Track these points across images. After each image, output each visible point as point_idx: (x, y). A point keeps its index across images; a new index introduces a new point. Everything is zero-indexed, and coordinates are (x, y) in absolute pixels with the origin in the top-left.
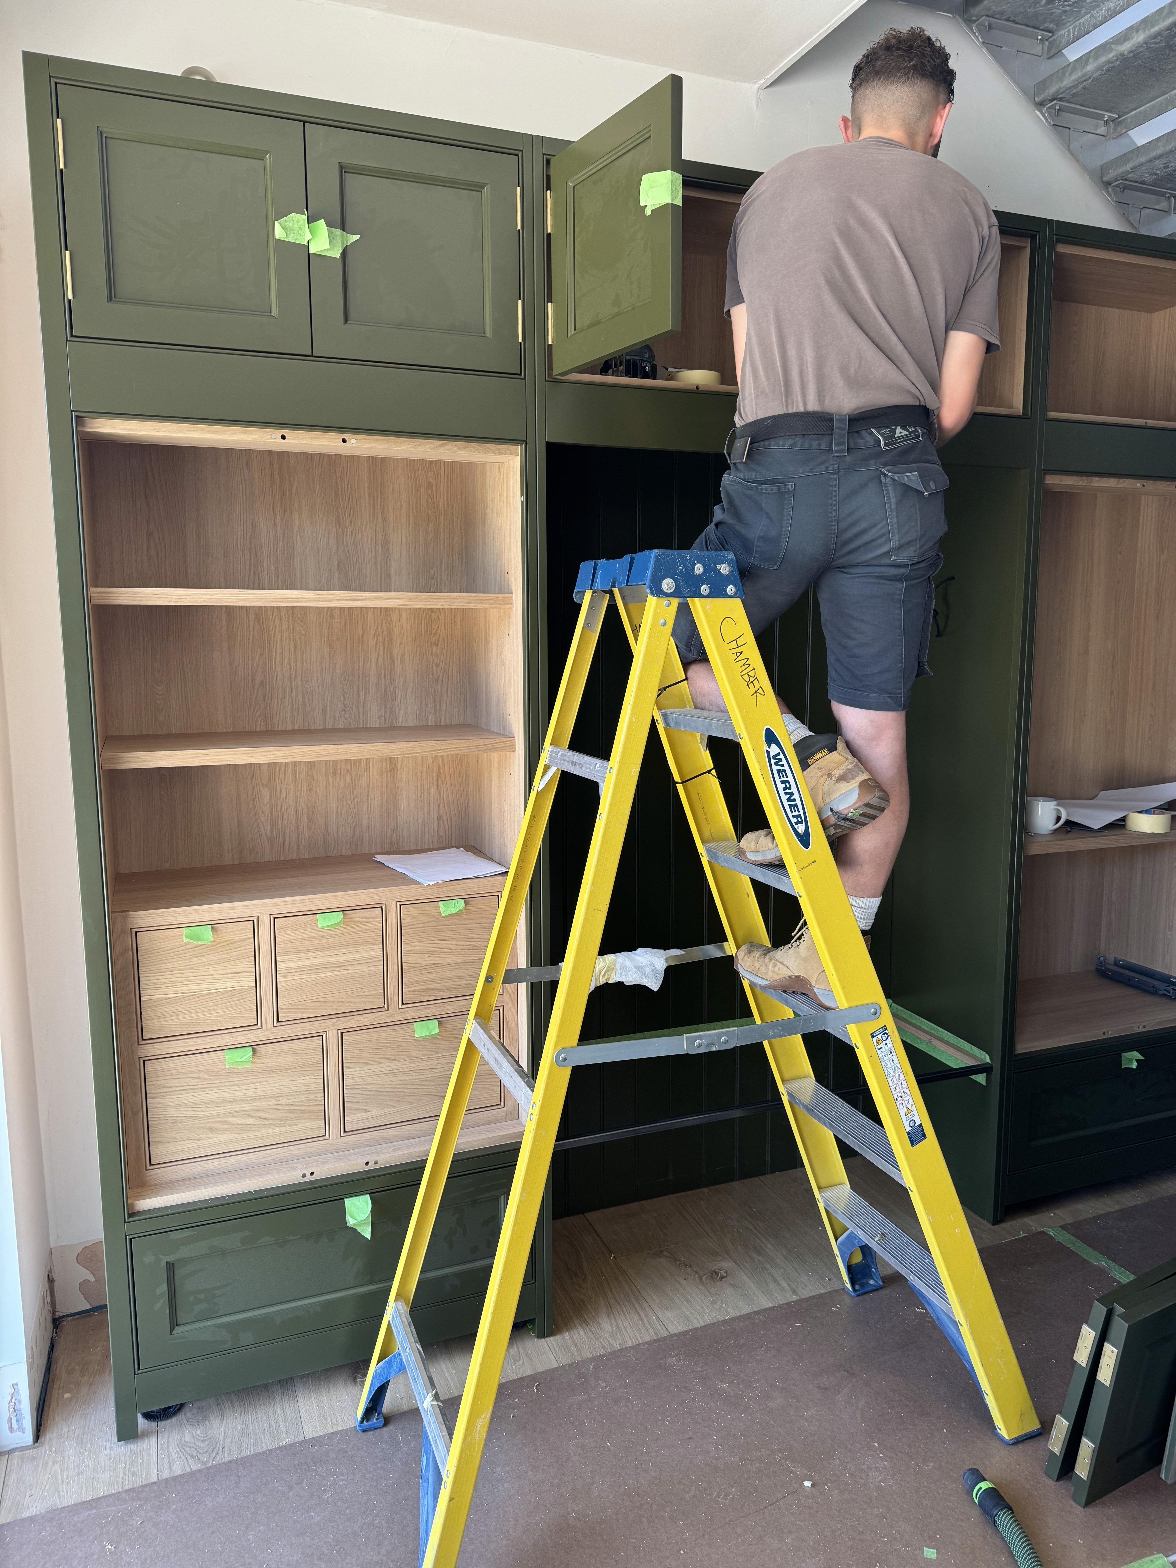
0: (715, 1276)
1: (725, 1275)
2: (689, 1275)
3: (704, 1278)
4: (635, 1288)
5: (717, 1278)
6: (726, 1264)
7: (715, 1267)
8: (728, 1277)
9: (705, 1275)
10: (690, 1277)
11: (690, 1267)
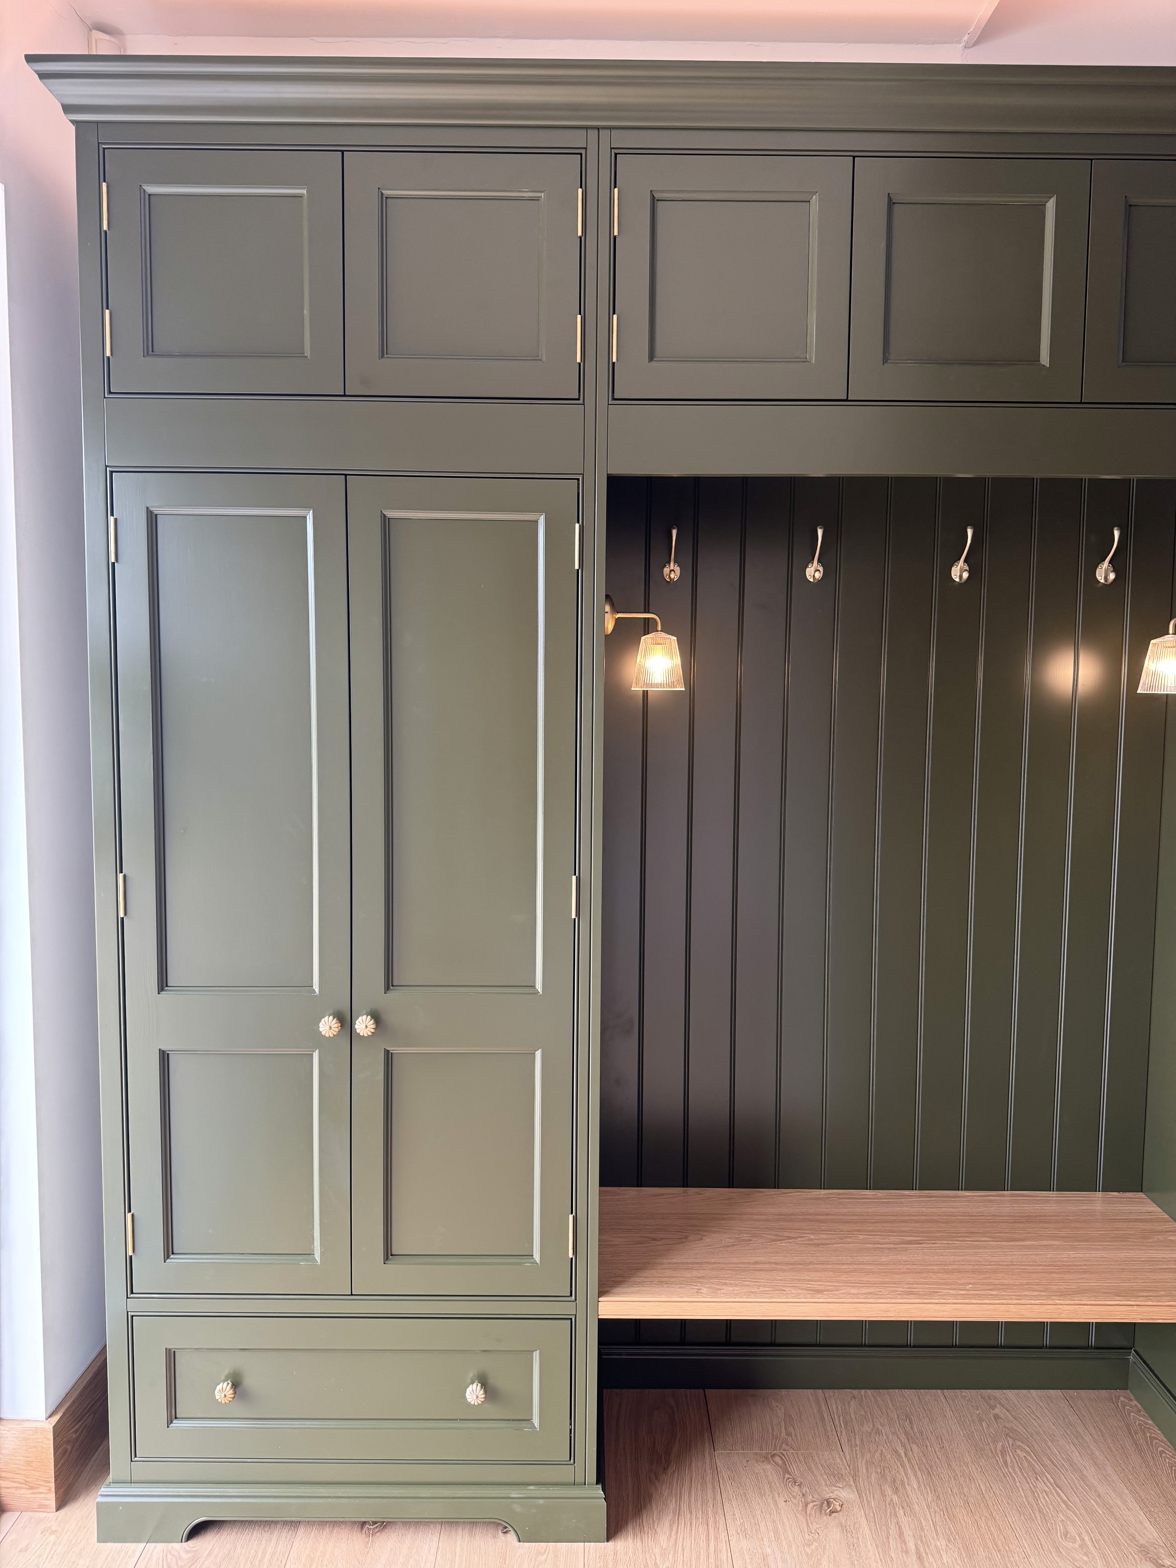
0: (827, 1507)
1: (839, 1508)
2: (793, 1496)
3: (810, 1506)
4: (720, 1496)
5: (826, 1510)
6: (844, 1494)
7: (831, 1495)
8: (841, 1513)
9: (813, 1502)
10: (793, 1500)
11: (800, 1486)
